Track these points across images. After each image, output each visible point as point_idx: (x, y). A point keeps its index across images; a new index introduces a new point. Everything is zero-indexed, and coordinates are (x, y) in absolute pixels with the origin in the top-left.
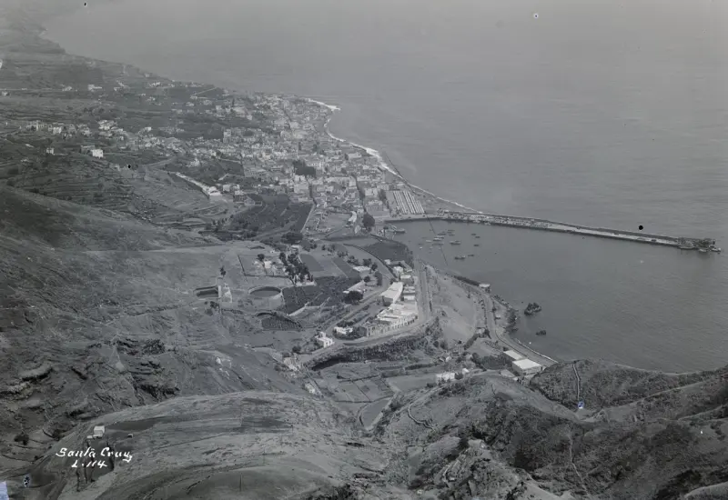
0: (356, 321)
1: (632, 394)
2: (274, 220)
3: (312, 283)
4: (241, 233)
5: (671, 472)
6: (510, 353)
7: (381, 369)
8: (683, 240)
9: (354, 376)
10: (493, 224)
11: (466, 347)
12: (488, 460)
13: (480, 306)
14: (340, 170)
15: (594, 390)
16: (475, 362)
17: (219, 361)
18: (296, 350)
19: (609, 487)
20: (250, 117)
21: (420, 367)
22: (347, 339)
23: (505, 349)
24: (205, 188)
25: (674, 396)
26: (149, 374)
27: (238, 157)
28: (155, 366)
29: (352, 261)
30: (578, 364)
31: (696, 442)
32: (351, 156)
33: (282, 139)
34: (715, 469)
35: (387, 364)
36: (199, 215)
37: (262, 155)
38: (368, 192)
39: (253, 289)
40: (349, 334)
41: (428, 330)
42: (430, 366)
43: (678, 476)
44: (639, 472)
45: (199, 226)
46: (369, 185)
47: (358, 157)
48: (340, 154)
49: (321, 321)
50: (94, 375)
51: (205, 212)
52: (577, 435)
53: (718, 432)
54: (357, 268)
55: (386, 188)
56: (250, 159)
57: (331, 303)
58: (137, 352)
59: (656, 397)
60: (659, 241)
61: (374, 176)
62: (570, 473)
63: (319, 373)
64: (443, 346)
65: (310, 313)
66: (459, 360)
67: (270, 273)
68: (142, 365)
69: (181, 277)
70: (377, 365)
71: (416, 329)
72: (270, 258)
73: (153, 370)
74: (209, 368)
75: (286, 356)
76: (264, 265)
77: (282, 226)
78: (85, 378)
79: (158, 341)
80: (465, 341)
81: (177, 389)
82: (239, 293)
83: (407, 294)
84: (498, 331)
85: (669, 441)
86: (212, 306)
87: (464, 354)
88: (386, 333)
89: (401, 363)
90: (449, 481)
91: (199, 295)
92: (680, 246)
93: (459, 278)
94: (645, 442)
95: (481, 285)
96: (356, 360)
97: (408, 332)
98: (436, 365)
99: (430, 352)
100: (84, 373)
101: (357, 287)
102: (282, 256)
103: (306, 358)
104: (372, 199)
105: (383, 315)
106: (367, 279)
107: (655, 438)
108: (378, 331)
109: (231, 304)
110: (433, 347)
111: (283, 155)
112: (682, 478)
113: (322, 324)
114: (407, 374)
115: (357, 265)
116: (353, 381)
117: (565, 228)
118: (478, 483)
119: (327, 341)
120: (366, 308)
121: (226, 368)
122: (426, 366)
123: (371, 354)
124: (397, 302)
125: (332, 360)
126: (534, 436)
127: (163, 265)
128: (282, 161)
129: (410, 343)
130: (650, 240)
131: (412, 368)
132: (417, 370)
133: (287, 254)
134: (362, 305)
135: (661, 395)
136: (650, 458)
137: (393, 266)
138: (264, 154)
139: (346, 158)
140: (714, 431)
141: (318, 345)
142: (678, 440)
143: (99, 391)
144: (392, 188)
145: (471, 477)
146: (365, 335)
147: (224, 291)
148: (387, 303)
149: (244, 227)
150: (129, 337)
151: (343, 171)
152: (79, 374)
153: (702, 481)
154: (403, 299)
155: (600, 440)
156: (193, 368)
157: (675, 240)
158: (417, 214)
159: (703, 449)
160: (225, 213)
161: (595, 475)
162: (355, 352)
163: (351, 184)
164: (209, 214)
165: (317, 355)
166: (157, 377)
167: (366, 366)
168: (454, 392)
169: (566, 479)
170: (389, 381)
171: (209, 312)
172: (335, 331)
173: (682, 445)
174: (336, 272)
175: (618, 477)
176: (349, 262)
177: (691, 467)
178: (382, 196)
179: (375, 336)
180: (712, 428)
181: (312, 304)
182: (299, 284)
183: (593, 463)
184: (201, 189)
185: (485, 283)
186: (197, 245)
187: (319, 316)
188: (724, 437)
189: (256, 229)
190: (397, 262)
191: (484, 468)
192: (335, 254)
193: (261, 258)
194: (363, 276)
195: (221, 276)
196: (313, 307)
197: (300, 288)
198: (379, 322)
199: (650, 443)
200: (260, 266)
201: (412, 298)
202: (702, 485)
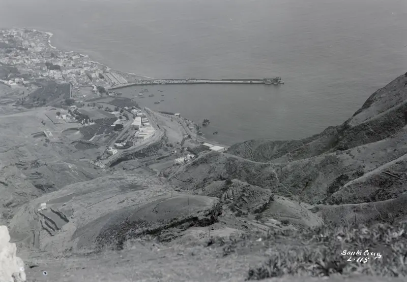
0: (125, 139)
1: (281, 152)
2: (52, 94)
3: (93, 123)
4: (37, 104)
5: (332, 178)
6: (206, 144)
7: (144, 162)
8: (265, 80)
9: (132, 167)
10: (166, 84)
11: (181, 145)
12: (249, 186)
13: (179, 124)
14: (71, 66)
15: (260, 154)
16: (190, 151)
17: (70, 167)
18: (99, 158)
19: (303, 190)
20: (7, 42)
21: (163, 158)
22: (124, 149)
23: (203, 143)
24: (6, 82)
25: (307, 148)
26: (37, 179)
27: (12, 64)
28: (39, 174)
29: (107, 110)
30: (247, 143)
31: (342, 162)
32: (74, 58)
33: (30, 53)
34: (354, 172)
35: (146, 159)
36: (9, 97)
37: (26, 62)
38: (93, 76)
39: (62, 131)
40: (125, 146)
41: (162, 139)
42: (168, 156)
43: (337, 179)
44: (317, 180)
45: (12, 102)
46: (92, 72)
47: (77, 58)
48: (67, 57)
49: (106, 142)
50: (11, 182)
51: (11, 94)
52: (278, 170)
53: (351, 155)
54: (112, 113)
55: (101, 72)
56: (19, 64)
57: (107, 132)
58: (27, 168)
59: (297, 150)
60: (254, 82)
61: (92, 67)
62: (280, 188)
63: (114, 168)
64: (171, 146)
65: (99, 138)
66: (181, 152)
67: (67, 121)
68: (33, 174)
69: (21, 129)
70: (141, 160)
71: (157, 139)
72: (64, 114)
73: (39, 176)
74: (66, 171)
75: (95, 162)
76: (62, 117)
77: (58, 97)
78: (6, 185)
79: (37, 161)
80: (180, 141)
81: (54, 185)
82: (57, 133)
83: (145, 122)
84: (194, 135)
85: (328, 164)
86: (46, 141)
87: (183, 148)
88: (144, 143)
89: (153, 157)
90: (231, 200)
91: (35, 137)
92: (264, 83)
93: (162, 113)
94: (316, 166)
95: (176, 114)
96: (131, 159)
97: (154, 141)
98: (171, 155)
99: (166, 150)
100: (6, 182)
101: (118, 122)
102: (70, 111)
103: (106, 161)
104: (97, 78)
105: (138, 134)
106: (121, 118)
107: (320, 164)
108: (138, 143)
109: (55, 139)
110: (166, 147)
111: (36, 60)
112: (339, 179)
113: (107, 144)
114: (158, 162)
115: (112, 112)
116: (133, 169)
117: (205, 81)
118: (248, 197)
119: (115, 152)
120: (127, 132)
121: (75, 170)
122: (166, 157)
123: (137, 155)
124: (141, 127)
125: (119, 161)
126: (254, 175)
127: (7, 124)
128: (37, 64)
129: (155, 147)
130: (249, 82)
131: (159, 159)
132: (162, 159)
133: (72, 110)
134: (124, 131)
135: (299, 149)
136: (320, 173)
137: (131, 110)
138: (26, 61)
139: (71, 59)
140: (348, 155)
141: (110, 154)
142: (333, 163)
143: (17, 190)
144: (105, 72)
145: (243, 195)
146: (132, 146)
147: (48, 133)
148: (137, 129)
149: (38, 100)
150: (20, 160)
151: (74, 66)
152: (3, 183)
153: (349, 178)
154: (143, 125)
155: (292, 170)
156: (59, 172)
157: (261, 80)
158: (124, 83)
159: (346, 164)
160: (23, 94)
161: (294, 186)
162: (130, 155)
163: (82, 72)
164: (14, 95)
165: (111, 159)
166: (41, 180)
167: (136, 161)
168: (201, 163)
169: (279, 191)
170: (151, 167)
171: (45, 145)
172: (116, 146)
173: (335, 164)
174: (101, 116)
175: (307, 185)
176: (106, 110)
177: (342, 173)
178: (101, 77)
179: (138, 145)
180: (347, 154)
181: (98, 134)
182: (86, 125)
183: (291, 181)
184: (3, 83)
185: (177, 113)
186: (16, 112)
187: (104, 139)
188: (354, 157)
189: (45, 100)
190: (131, 108)
191: (248, 190)
192: (96, 108)
193: (59, 114)
194: (118, 117)
195: (43, 126)
196: (99, 135)
197: (87, 126)
198: (138, 138)
199: (319, 166)
200: (60, 118)
201: (148, 124)
202: (350, 180)
